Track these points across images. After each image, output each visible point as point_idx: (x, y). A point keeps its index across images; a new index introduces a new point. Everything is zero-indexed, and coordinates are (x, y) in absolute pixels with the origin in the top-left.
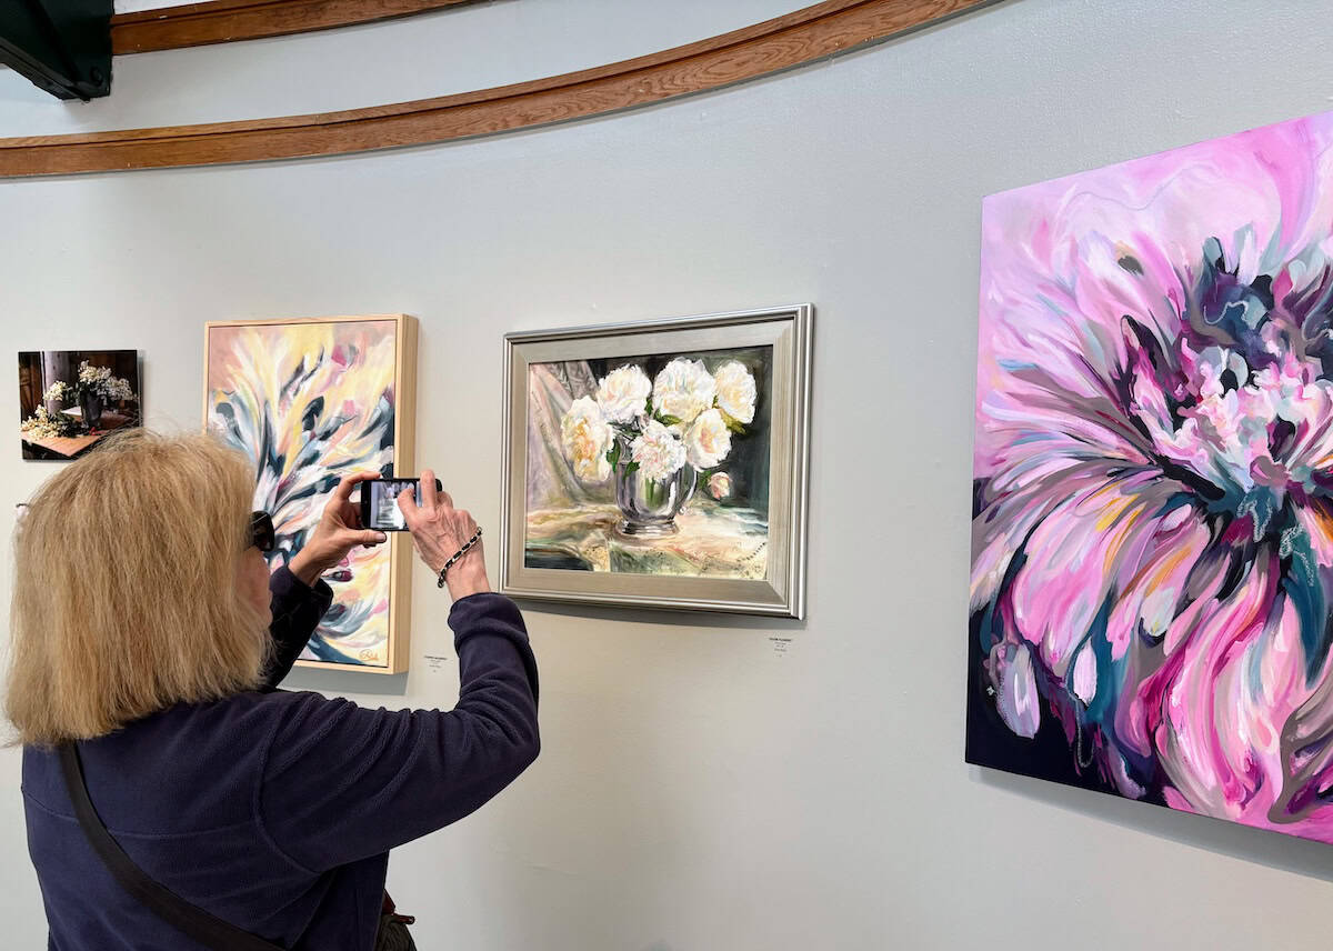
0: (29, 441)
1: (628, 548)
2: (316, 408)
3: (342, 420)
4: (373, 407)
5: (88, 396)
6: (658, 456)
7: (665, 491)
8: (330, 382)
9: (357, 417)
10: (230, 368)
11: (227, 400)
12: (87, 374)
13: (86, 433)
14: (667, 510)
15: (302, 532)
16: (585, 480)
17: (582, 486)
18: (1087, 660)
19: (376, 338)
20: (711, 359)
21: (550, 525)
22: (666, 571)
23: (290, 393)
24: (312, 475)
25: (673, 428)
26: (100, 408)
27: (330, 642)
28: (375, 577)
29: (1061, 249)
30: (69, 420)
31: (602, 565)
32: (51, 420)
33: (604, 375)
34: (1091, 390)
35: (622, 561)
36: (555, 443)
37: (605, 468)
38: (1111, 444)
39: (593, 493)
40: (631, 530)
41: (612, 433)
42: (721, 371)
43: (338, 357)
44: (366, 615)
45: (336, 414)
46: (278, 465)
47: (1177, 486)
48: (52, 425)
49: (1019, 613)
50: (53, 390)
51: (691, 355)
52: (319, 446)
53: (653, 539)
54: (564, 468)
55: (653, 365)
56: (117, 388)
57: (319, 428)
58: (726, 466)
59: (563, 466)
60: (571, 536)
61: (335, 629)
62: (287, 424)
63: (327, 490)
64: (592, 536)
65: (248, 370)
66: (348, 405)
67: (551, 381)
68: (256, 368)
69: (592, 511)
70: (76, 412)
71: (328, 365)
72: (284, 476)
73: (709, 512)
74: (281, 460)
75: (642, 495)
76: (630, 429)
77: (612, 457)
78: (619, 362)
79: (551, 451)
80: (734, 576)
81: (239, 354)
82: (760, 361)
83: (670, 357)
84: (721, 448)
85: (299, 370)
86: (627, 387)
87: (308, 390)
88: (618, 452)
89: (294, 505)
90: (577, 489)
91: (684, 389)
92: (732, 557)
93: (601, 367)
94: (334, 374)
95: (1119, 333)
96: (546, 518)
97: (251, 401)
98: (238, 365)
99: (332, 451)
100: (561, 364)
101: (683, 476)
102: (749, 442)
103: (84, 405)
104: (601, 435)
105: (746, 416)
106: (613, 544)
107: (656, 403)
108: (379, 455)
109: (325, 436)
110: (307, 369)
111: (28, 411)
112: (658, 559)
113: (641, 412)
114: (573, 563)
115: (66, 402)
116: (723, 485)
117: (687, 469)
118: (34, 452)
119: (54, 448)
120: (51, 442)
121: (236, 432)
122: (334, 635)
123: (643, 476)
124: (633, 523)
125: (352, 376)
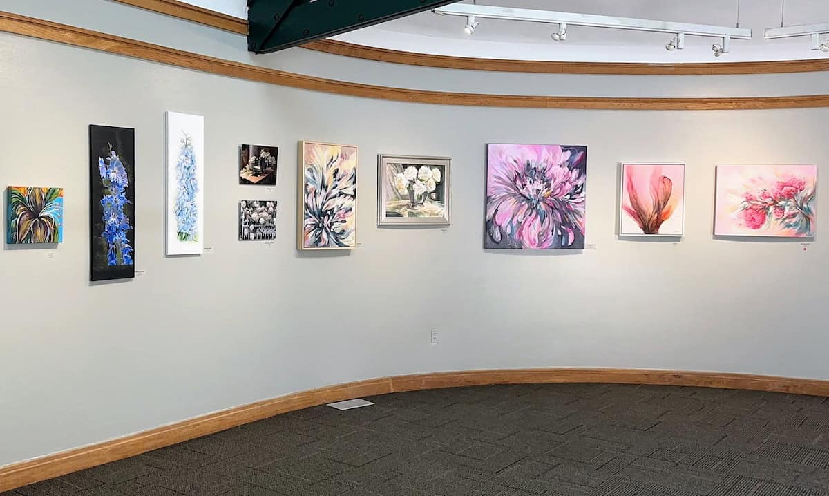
0: (243, 177)
1: (412, 211)
2: (337, 171)
3: (343, 176)
4: (351, 172)
5: (261, 162)
6: (419, 189)
7: (421, 197)
8: (340, 164)
9: (347, 175)
10: (312, 157)
11: (310, 167)
12: (263, 154)
13: (260, 175)
14: (421, 202)
15: (333, 208)
16: (401, 194)
17: (401, 196)
18: (509, 227)
19: (352, 153)
20: (431, 167)
21: (392, 206)
22: (422, 216)
23: (329, 166)
24: (335, 192)
25: (423, 182)
26: (266, 166)
27: (341, 241)
28: (352, 221)
29: (504, 156)
30: (256, 170)
31: (406, 214)
32: (251, 170)
33: (406, 168)
34: (509, 182)
35: (411, 214)
36: (393, 184)
37: (406, 192)
38: (513, 191)
39: (403, 197)
40: (413, 207)
41: (408, 183)
42: (433, 170)
43: (342, 156)
44: (350, 232)
45: (341, 174)
46: (326, 188)
47: (523, 198)
48: (251, 172)
49: (497, 220)
50: (252, 159)
51: (427, 166)
52: (337, 183)
53: (418, 208)
54: (396, 191)
55: (418, 167)
56: (271, 160)
57: (337, 178)
58: (434, 192)
59: (395, 190)
60: (397, 208)
61: (343, 237)
62: (328, 176)
63: (339, 196)
64: (403, 208)
65: (317, 158)
66: (345, 171)
67: (392, 168)
68: (320, 158)
69: (403, 202)
70: (258, 167)
71: (339, 158)
72: (328, 192)
73: (431, 202)
74: (327, 187)
75: (416, 198)
76: (413, 182)
77: (408, 188)
78: (410, 165)
79: (392, 186)
80: (437, 216)
81: (314, 152)
82: (442, 169)
83: (422, 165)
84: (434, 187)
85: (332, 160)
86: (412, 171)
87: (335, 166)
88: (409, 187)
89: (330, 200)
90: (399, 196)
91: (425, 173)
92: (436, 213)
93: (405, 166)
94: (341, 162)
95: (514, 173)
96: (391, 204)
97: (318, 168)
98: (314, 156)
99: (341, 184)
100: (395, 164)
101: (425, 193)
102: (440, 186)
103: (261, 165)
104: (405, 183)
105: (439, 181)
106: (409, 210)
107: (419, 176)
108: (352, 186)
109: (339, 180)
110: (334, 160)
111: (243, 165)
112: (420, 213)
113: (415, 178)
114: (398, 215)
115: (256, 164)
116: (434, 196)
117: (426, 192)
118: (244, 181)
119: (251, 180)
120: (250, 178)
121: (314, 177)
122: (342, 239)
123: (416, 193)
124: (414, 204)
125: (346, 163)
